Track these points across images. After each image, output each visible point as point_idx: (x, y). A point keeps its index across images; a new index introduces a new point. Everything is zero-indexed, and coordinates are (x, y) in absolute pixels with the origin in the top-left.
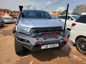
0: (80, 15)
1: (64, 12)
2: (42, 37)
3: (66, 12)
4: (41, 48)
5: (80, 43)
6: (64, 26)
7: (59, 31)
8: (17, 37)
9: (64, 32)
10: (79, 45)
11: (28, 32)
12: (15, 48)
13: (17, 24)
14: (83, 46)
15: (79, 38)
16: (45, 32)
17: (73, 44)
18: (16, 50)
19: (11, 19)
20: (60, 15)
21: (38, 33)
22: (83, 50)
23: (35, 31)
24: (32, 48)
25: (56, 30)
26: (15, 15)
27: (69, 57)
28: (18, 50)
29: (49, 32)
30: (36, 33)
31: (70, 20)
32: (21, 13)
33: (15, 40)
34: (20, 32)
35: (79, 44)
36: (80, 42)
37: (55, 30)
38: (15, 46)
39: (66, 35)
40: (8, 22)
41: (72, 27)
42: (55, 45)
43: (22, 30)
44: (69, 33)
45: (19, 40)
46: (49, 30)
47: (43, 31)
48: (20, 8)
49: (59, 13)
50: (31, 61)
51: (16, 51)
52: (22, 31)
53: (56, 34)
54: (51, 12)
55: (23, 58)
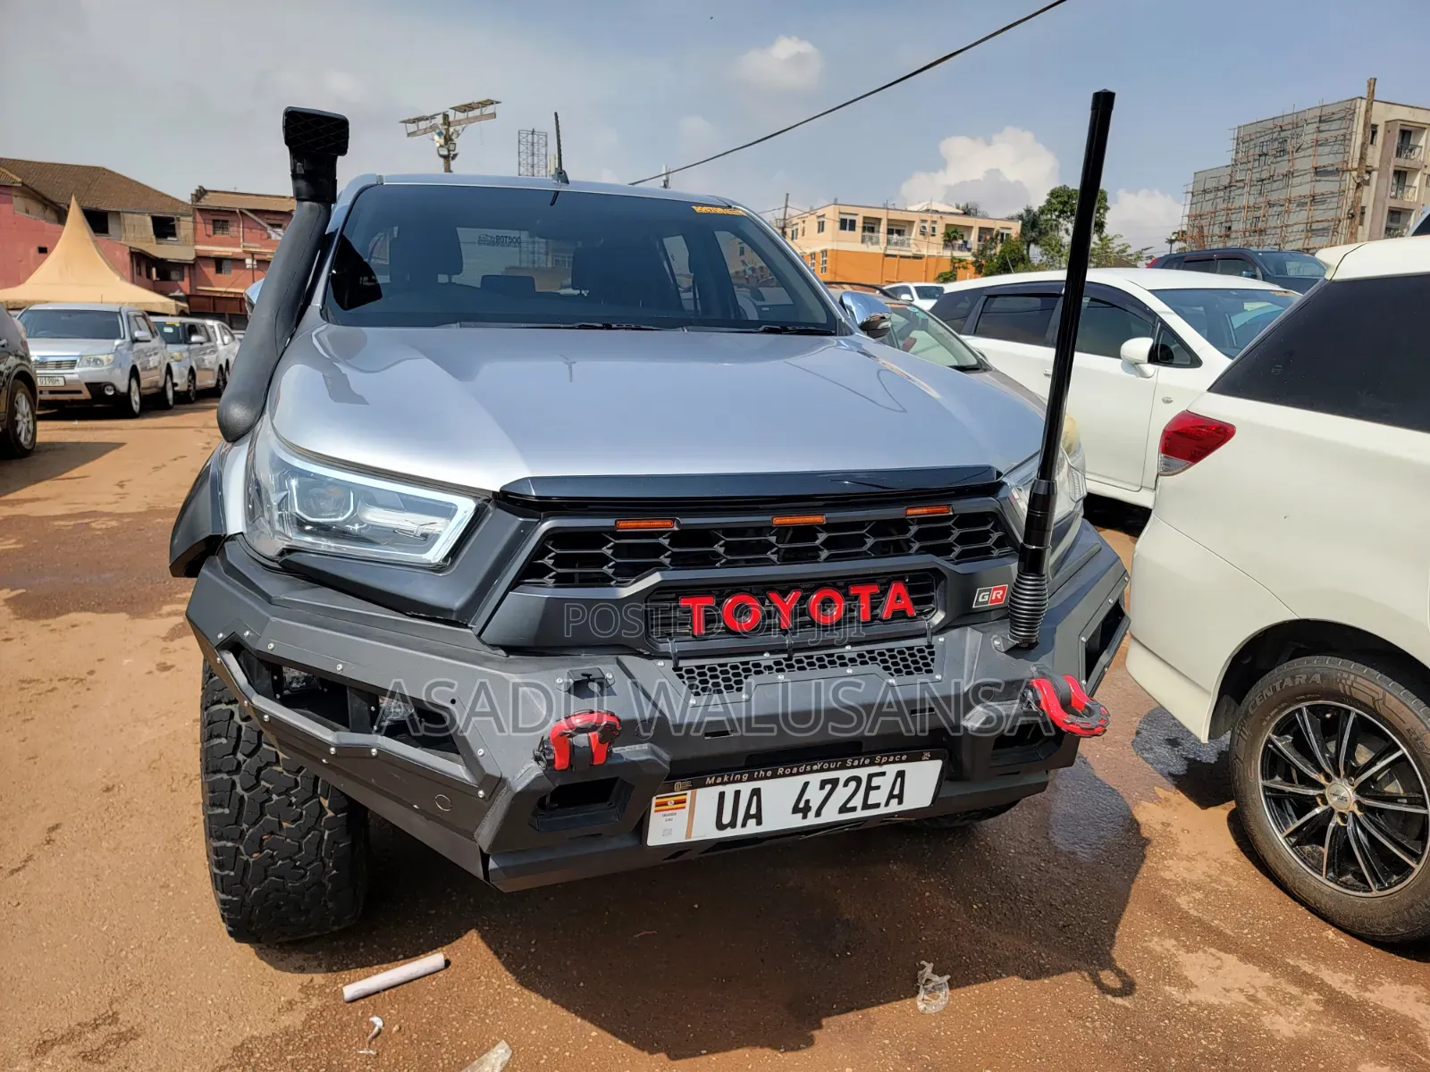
0: (1307, 271)
1: (1033, 226)
2: (669, 646)
3: (1065, 233)
4: (641, 828)
5: (1301, 745)
6: (1033, 468)
7: (944, 551)
8: (236, 646)
9: (1032, 563)
10: (1277, 783)
11: (436, 554)
12: (215, 829)
13: (238, 413)
14: (1342, 795)
15: (1274, 662)
16: (708, 561)
17: (1179, 768)
18: (220, 860)
19: (156, 330)
20: (980, 270)
21: (604, 581)
22: (1342, 861)
23: (540, 551)
24: (485, 833)
25: (902, 525)
26: (219, 263)
27: (1109, 978)
28: (265, 869)
29: (789, 557)
30: (562, 581)
31: (1134, 365)
32: (323, 242)
33: (215, 690)
34: (291, 566)
35: (1274, 764)
36: (1288, 726)
37: (880, 528)
38: (215, 796)
39: (1066, 608)
40: (96, 388)
41: (1167, 470)
42: (885, 783)
43: (323, 530)
44: (1123, 576)
45: (277, 690)
46: (782, 532)
47: (676, 538)
48: (296, 153)
49: (953, 236)
50: (484, 1049)
51: (220, 884)
52: (325, 544)
53: (896, 598)
54: (832, 215)
55: (350, 991)
